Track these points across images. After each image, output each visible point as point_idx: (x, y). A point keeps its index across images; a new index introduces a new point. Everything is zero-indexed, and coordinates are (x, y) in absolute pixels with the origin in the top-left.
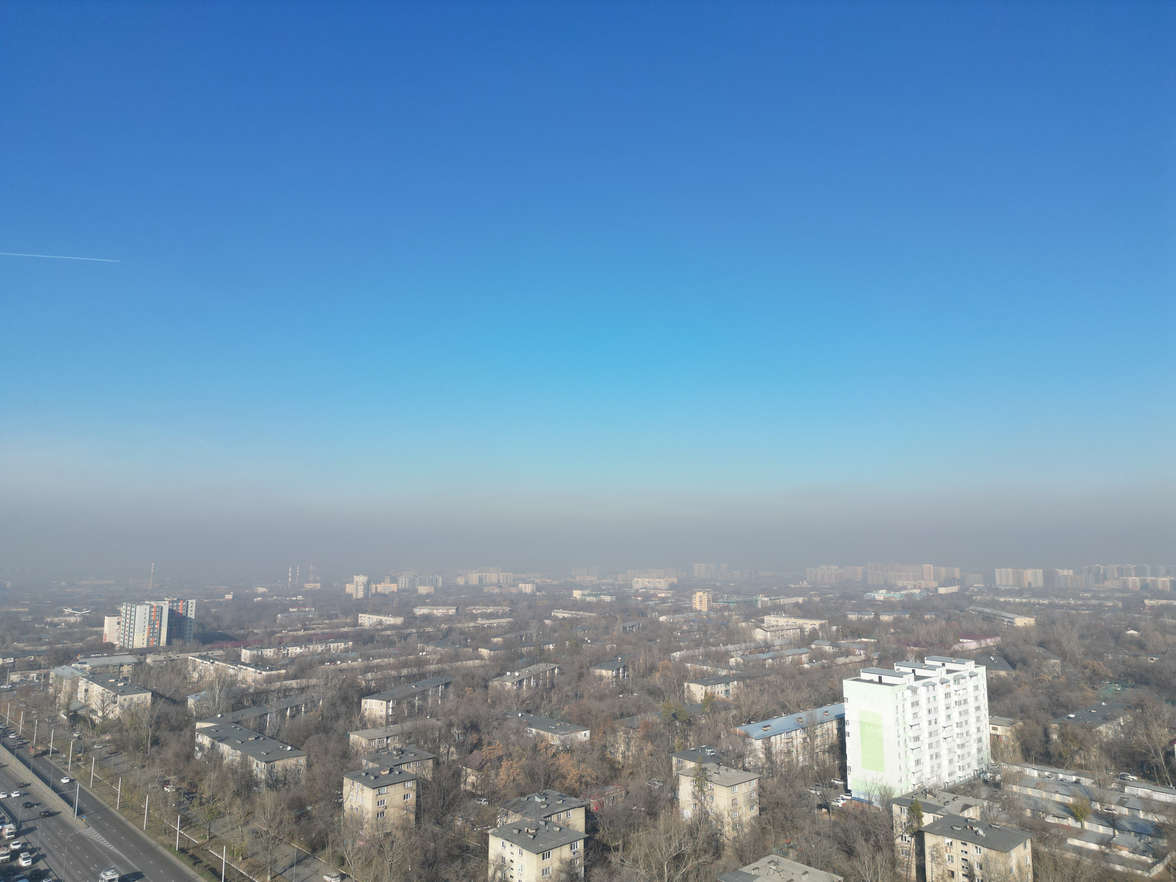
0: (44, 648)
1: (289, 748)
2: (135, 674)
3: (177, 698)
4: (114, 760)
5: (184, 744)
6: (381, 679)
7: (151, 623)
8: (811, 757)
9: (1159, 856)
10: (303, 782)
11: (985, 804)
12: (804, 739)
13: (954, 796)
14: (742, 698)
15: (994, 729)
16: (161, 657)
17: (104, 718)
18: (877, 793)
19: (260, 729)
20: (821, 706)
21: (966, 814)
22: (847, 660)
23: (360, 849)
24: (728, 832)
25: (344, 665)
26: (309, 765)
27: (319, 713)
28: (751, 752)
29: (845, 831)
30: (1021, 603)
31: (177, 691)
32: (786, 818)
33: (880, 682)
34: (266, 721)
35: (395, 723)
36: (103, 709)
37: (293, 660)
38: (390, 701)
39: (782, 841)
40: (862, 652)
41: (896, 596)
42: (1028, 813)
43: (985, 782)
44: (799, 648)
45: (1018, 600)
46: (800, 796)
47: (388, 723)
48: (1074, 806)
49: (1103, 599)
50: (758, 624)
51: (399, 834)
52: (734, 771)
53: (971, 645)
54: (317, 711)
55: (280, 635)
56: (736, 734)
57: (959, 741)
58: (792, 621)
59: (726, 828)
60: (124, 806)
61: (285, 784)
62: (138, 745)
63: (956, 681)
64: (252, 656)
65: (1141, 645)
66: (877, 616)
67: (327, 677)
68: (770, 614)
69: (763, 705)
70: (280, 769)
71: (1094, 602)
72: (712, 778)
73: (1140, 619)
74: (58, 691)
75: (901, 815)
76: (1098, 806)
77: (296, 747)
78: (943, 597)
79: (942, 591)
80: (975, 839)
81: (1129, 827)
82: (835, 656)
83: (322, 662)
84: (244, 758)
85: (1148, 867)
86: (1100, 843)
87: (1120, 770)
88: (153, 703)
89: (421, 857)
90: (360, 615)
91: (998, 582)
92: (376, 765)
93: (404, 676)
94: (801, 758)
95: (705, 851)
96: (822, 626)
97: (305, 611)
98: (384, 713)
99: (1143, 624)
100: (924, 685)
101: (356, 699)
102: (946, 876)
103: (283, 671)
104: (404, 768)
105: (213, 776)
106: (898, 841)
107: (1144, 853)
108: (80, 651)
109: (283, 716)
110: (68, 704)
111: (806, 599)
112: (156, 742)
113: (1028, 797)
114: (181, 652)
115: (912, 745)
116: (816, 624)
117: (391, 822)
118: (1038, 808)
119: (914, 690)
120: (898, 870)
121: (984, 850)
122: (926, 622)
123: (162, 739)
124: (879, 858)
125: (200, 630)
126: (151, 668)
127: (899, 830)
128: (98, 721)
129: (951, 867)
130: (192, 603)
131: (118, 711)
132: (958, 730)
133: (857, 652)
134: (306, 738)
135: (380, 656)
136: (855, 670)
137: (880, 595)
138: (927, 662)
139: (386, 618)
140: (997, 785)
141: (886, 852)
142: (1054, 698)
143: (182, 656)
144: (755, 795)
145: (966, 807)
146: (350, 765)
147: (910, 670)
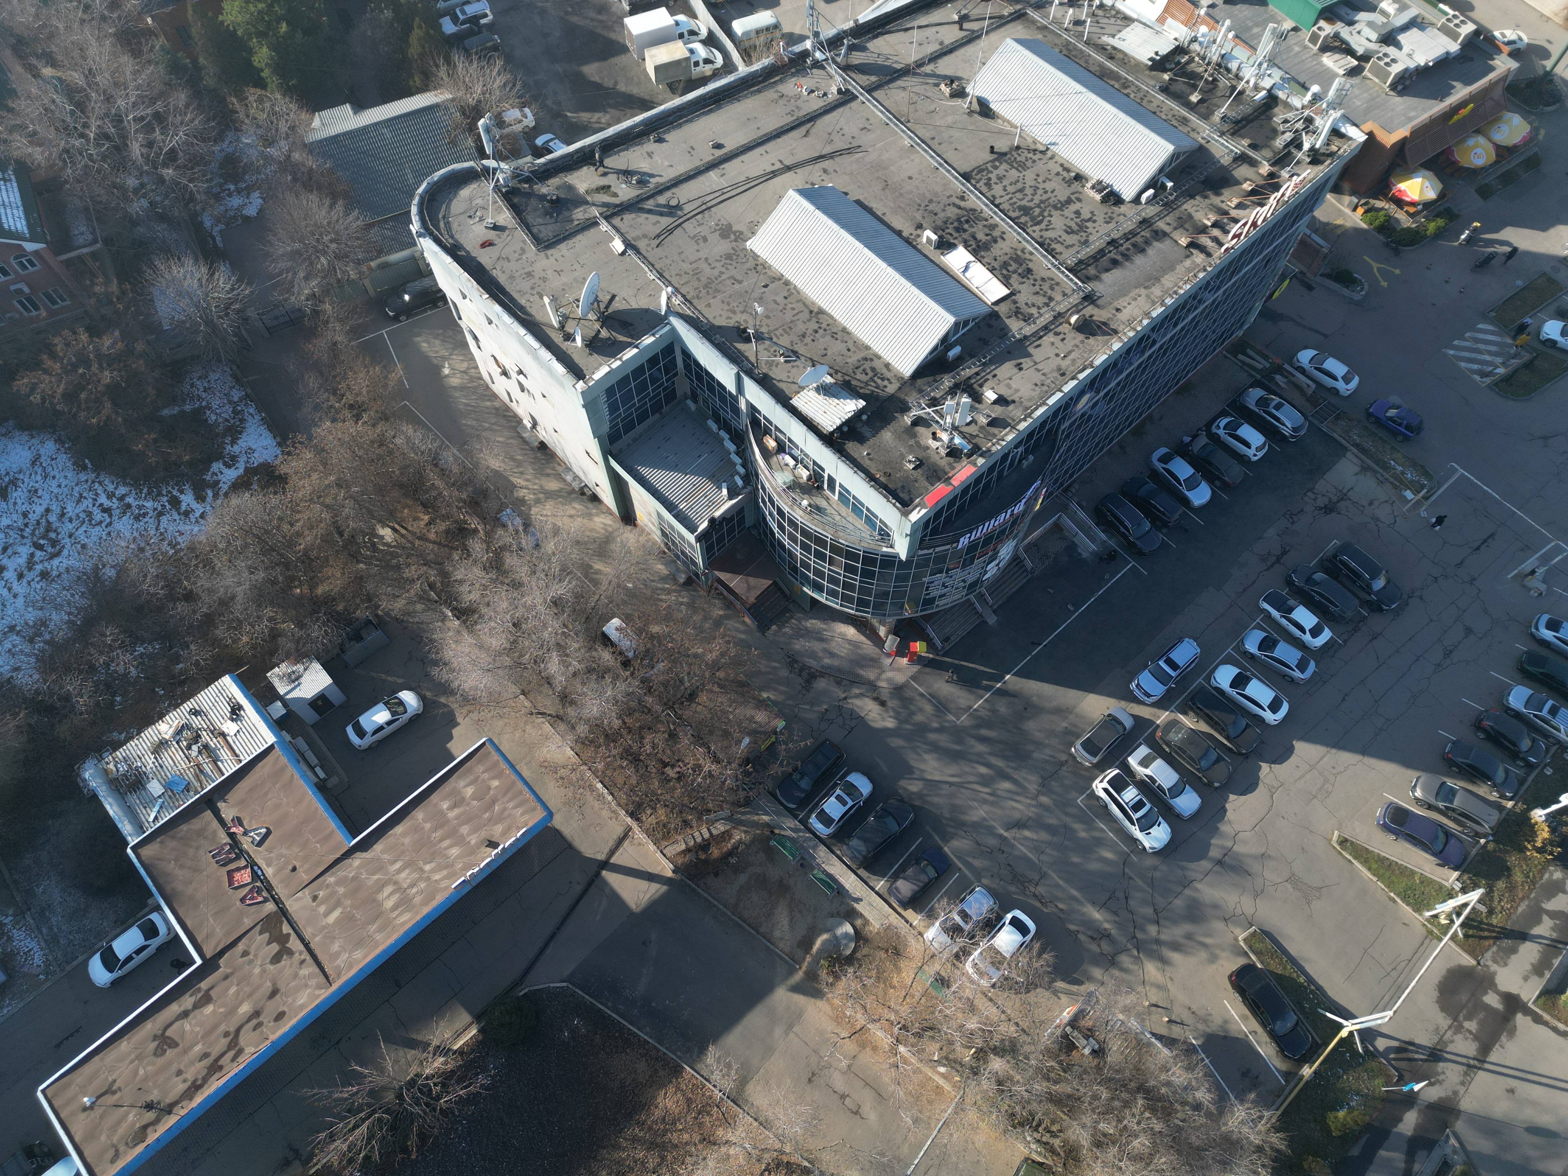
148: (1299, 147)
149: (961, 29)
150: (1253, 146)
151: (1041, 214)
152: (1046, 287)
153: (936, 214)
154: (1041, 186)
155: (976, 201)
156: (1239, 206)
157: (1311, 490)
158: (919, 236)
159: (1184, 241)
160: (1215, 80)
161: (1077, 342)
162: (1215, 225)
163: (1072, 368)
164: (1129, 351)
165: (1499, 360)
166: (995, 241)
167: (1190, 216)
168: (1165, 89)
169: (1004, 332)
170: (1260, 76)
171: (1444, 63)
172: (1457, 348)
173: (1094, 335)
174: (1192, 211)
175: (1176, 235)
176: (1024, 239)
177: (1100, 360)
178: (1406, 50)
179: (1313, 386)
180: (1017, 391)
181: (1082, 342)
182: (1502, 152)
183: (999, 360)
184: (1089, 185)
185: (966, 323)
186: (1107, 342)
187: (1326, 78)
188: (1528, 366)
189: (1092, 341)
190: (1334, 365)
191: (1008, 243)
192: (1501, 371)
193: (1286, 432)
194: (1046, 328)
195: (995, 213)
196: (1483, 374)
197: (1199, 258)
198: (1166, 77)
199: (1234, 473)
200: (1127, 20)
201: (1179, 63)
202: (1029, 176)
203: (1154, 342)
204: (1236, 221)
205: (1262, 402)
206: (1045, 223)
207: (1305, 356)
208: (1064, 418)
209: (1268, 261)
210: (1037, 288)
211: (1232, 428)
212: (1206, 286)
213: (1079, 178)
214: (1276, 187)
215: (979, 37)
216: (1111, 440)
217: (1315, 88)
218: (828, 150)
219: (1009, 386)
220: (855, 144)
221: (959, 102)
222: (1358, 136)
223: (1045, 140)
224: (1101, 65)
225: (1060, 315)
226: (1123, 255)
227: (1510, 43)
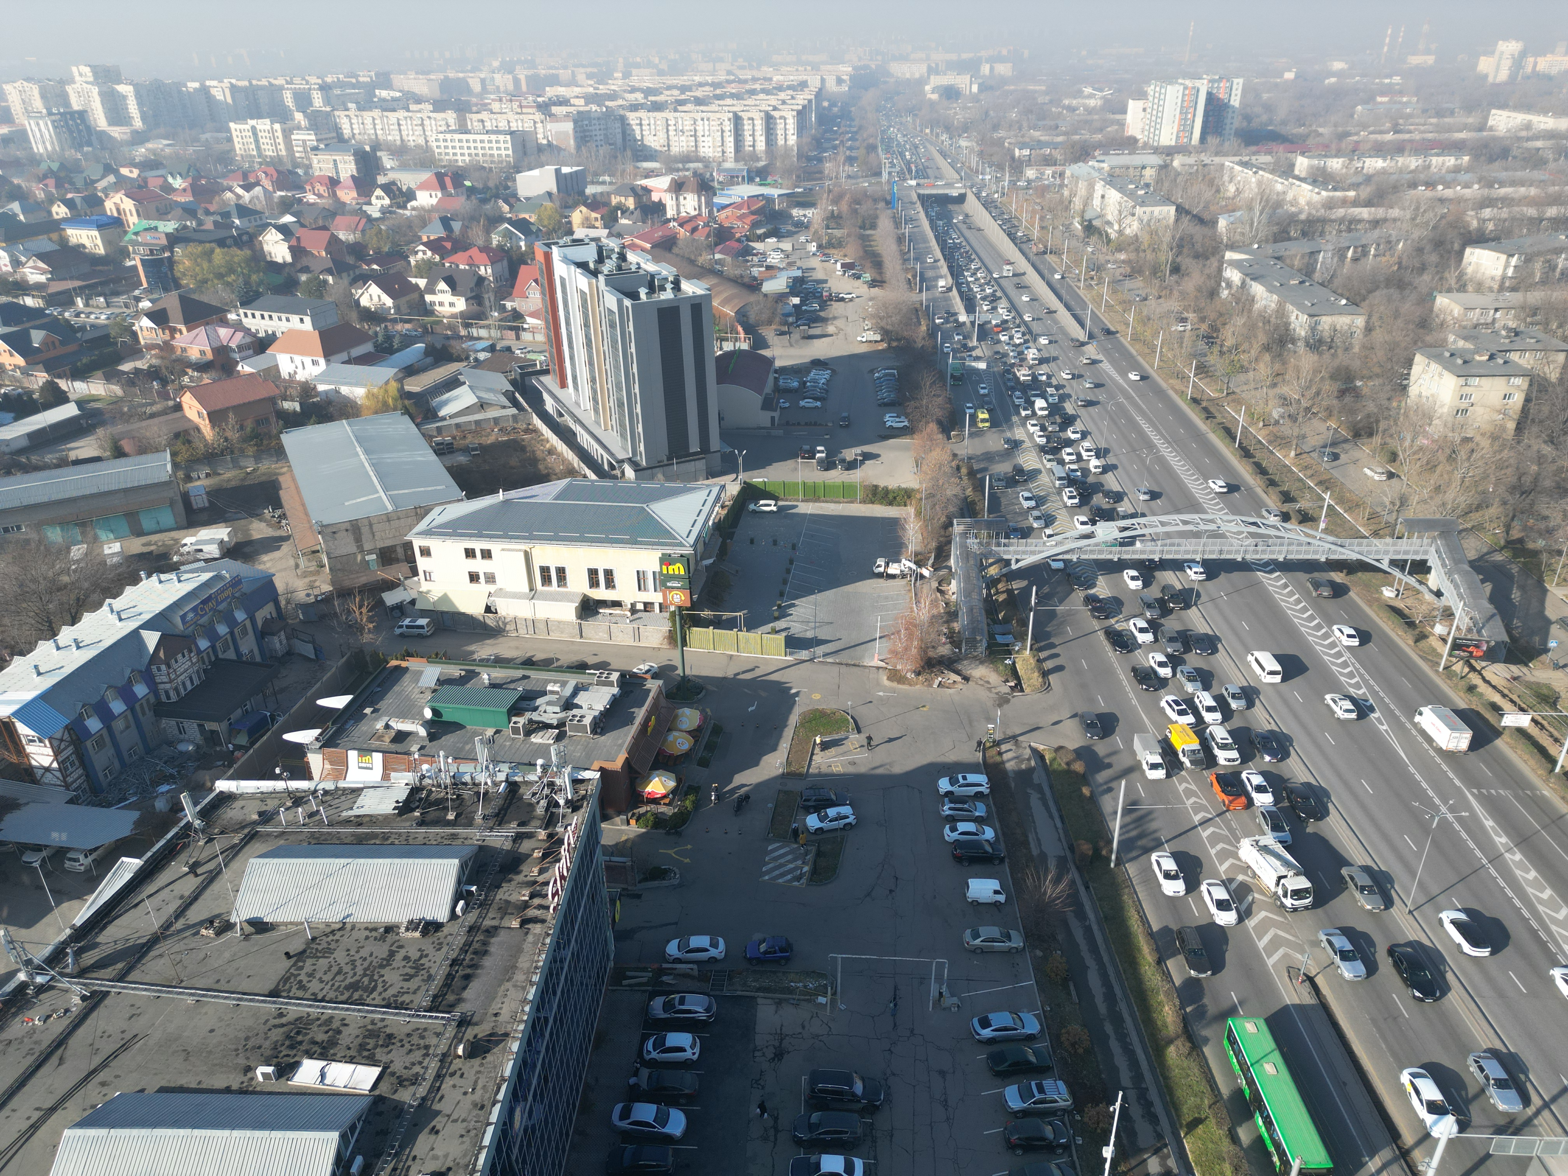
0: (1060, 139)
1: (1344, 302)
2: (1159, 181)
3: (1206, 216)
4: (1129, 284)
5: (1209, 277)
6: (1505, 220)
7: (1183, 112)
10: (1356, 349)
16: (1191, 160)
17: (1120, 232)
19: (1308, 271)
23: (1421, 449)
25: (1449, 193)
26: (1369, 329)
27: (1395, 259)
31: (1206, 207)
34: (1316, 261)
35: (1513, 289)
36: (1119, 222)
37: (1368, 179)
38: (1512, 256)
47: (1502, 288)
51: (1485, 443)
54: (1392, 256)
55: (1355, 138)
60: (1135, 339)
61: (1330, 348)
62: (1155, 271)
64: (1311, 167)
67: (1417, 208)
70: (1327, 327)
74: (1073, 194)
77: (1355, 302)
83: (1413, 185)
84: (1281, 305)
88: (1177, 220)
89: (1513, 480)
90: (1493, 111)
92: (1469, 346)
93: (1549, 219)
97: (1400, 103)
98: (1499, 273)
101: (1456, 246)
103: (1352, 194)
104: (1514, 357)
105: (1240, 321)
108: (1099, 145)
109: (1342, 257)
110: (1083, 211)
112: (1176, 269)
114: (1217, 154)
117: (1476, 425)
123: (1183, 268)
125: (1245, 124)
126: (1178, 174)
128: (1113, 235)
130: (1238, 83)
131: (1136, 225)
134: (1370, 292)
135: (1513, 183)
139: (1541, 118)
143: (1217, 160)
146: (1429, 339)
148: (557, 805)
149: (197, 875)
150: (520, 825)
151: (372, 980)
152: (415, 1040)
153: (260, 1047)
154: (357, 957)
155: (296, 1009)
156: (541, 872)
157: (755, 1049)
158: (252, 1079)
159: (515, 924)
160: (458, 796)
161: (477, 1068)
162: (532, 896)
163: (487, 1096)
164: (529, 1043)
165: (799, 862)
166: (339, 1032)
167: (507, 902)
168: (422, 823)
169: (399, 1109)
170: (492, 775)
171: (615, 702)
172: (767, 872)
173: (488, 1051)
174: (506, 897)
175: (505, 923)
176: (368, 1011)
177: (508, 1069)
178: (585, 706)
179: (695, 967)
180: (446, 1156)
181: (482, 1065)
182: (695, 733)
183: (410, 1139)
184: (403, 930)
185: (353, 1128)
186: (504, 1049)
187: (543, 750)
188: (819, 854)
189: (490, 1057)
190: (699, 941)
191: (353, 1026)
192: (806, 869)
193: (703, 1016)
194: (439, 1077)
195: (324, 1007)
196: (798, 878)
197: (537, 929)
198: (417, 814)
199: (688, 1081)
200: (356, 792)
201: (421, 799)
202: (340, 956)
203: (546, 1020)
204: (547, 883)
205: (668, 1006)
206: (380, 985)
207: (672, 948)
208: (509, 1148)
209: (593, 897)
210: (408, 1046)
211: (660, 1045)
212: (558, 946)
213: (390, 929)
214: (561, 842)
215: (220, 872)
216: (567, 1134)
217: (540, 762)
218: (97, 1061)
219: (435, 1158)
220: (128, 1036)
221: (229, 934)
222: (592, 775)
223: (338, 918)
224: (353, 835)
225: (444, 1055)
226: (470, 967)
227: (647, 672)
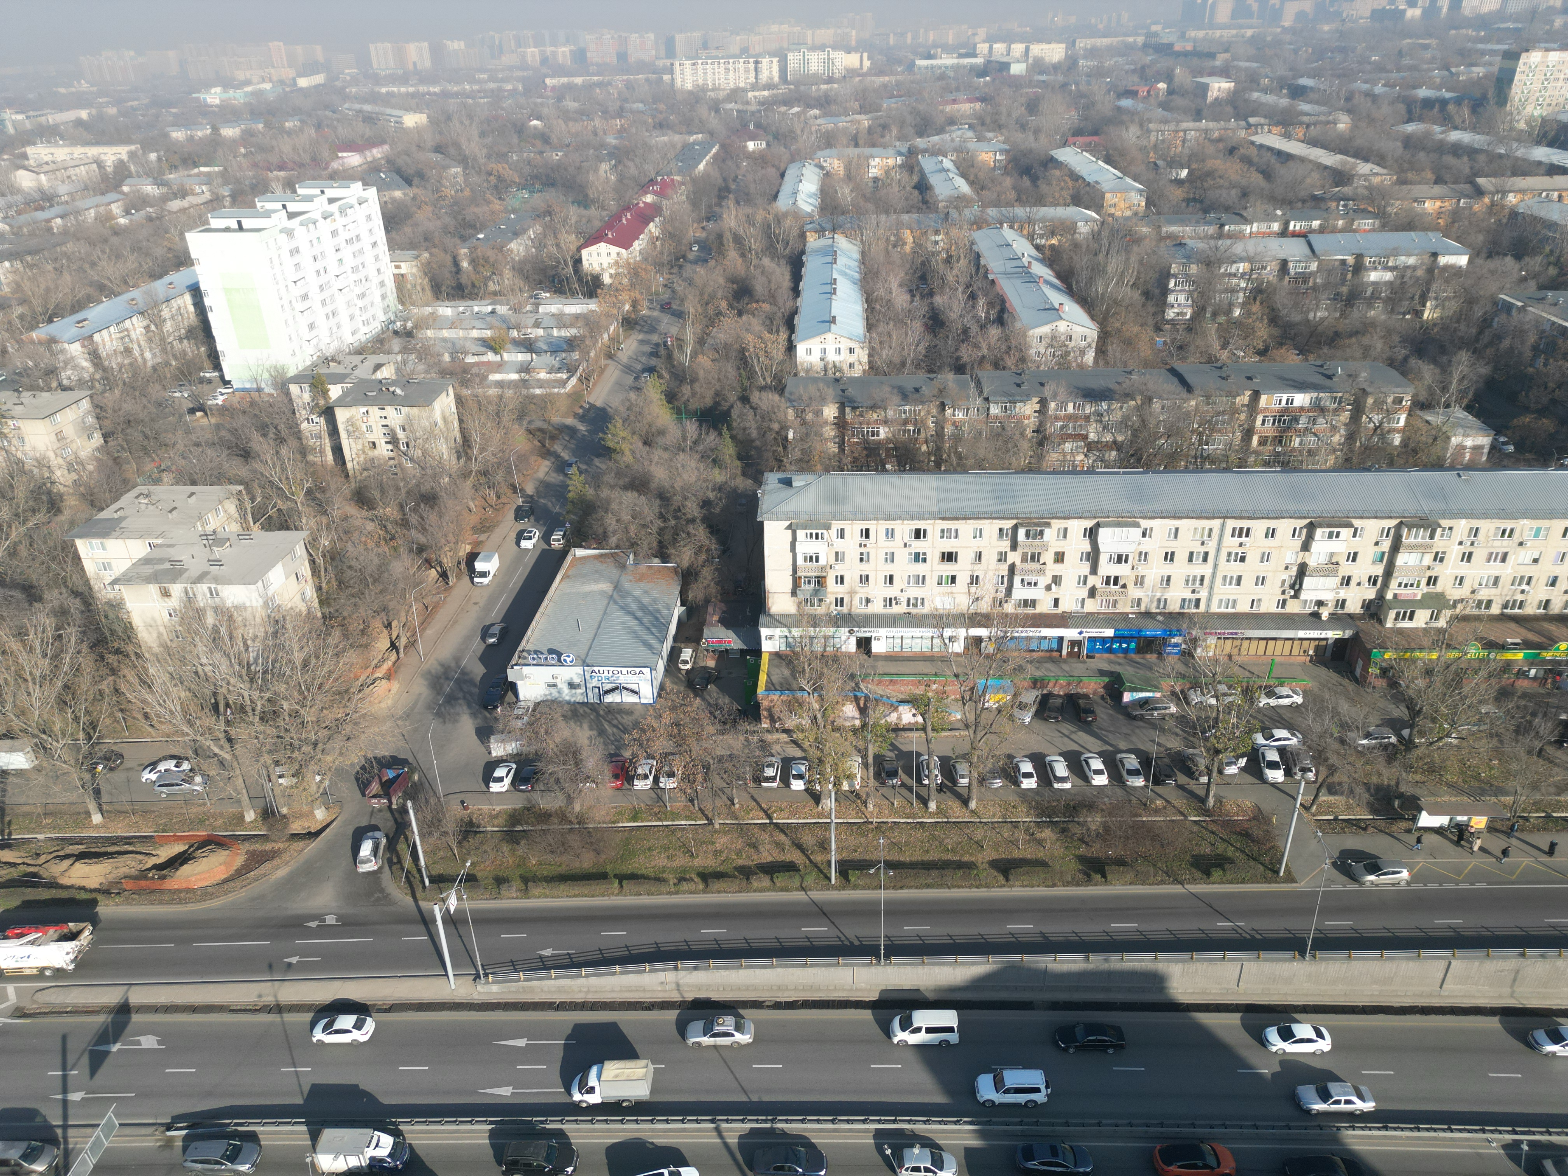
8: (164, 351)
9: (571, 370)
11: (399, 358)
12: (147, 328)
13: (362, 357)
14: (27, 286)
15: (397, 267)
18: (266, 375)
20: (161, 276)
21: (379, 375)
22: (185, 203)
24: (63, 478)
28: (66, 363)
29: (234, 432)
30: (408, 94)
32: (146, 437)
33: (241, 228)
39: (149, 467)
40: (204, 188)
41: (238, 97)
42: (447, 358)
43: (396, 333)
44: (103, 194)
45: (403, 90)
46: (160, 405)
48: (493, 339)
49: (502, 80)
50: (18, 162)
52: (46, 395)
53: (353, 159)
56: (32, 342)
57: (358, 290)
58: (79, 151)
59: (58, 473)
63: (342, 211)
65: (545, 138)
66: (215, 129)
68: (34, 144)
69: (67, 290)
71: (492, 85)
72: (12, 413)
73: (542, 104)
75: (301, 395)
76: (514, 333)
78: (305, 92)
79: (303, 82)
80: (394, 400)
81: (545, 347)
82: (165, 199)
85: (563, 383)
86: (519, 372)
87: (533, 289)
91: (375, 65)
94: (148, 355)
95: (34, 511)
96: (132, 155)
99: (545, 111)
100: (301, 224)
102: (367, 449)
106: (304, 426)
107: (559, 370)
111: (94, 112)
113: (445, 340)
115: (300, 306)
116: (122, 152)
118: (457, 351)
119: (290, 233)
120: (310, 458)
121: (405, 410)
122: (289, 133)
124: (284, 451)
127: (302, 414)
129: (371, 437)
132: (355, 277)
133: (197, 189)
136: (200, 217)
137: (214, 97)
138: (300, 191)
140: (409, 334)
141: (293, 443)
142: (460, 217)
144: (90, 420)
145: (378, 367)
147: (279, 206)
